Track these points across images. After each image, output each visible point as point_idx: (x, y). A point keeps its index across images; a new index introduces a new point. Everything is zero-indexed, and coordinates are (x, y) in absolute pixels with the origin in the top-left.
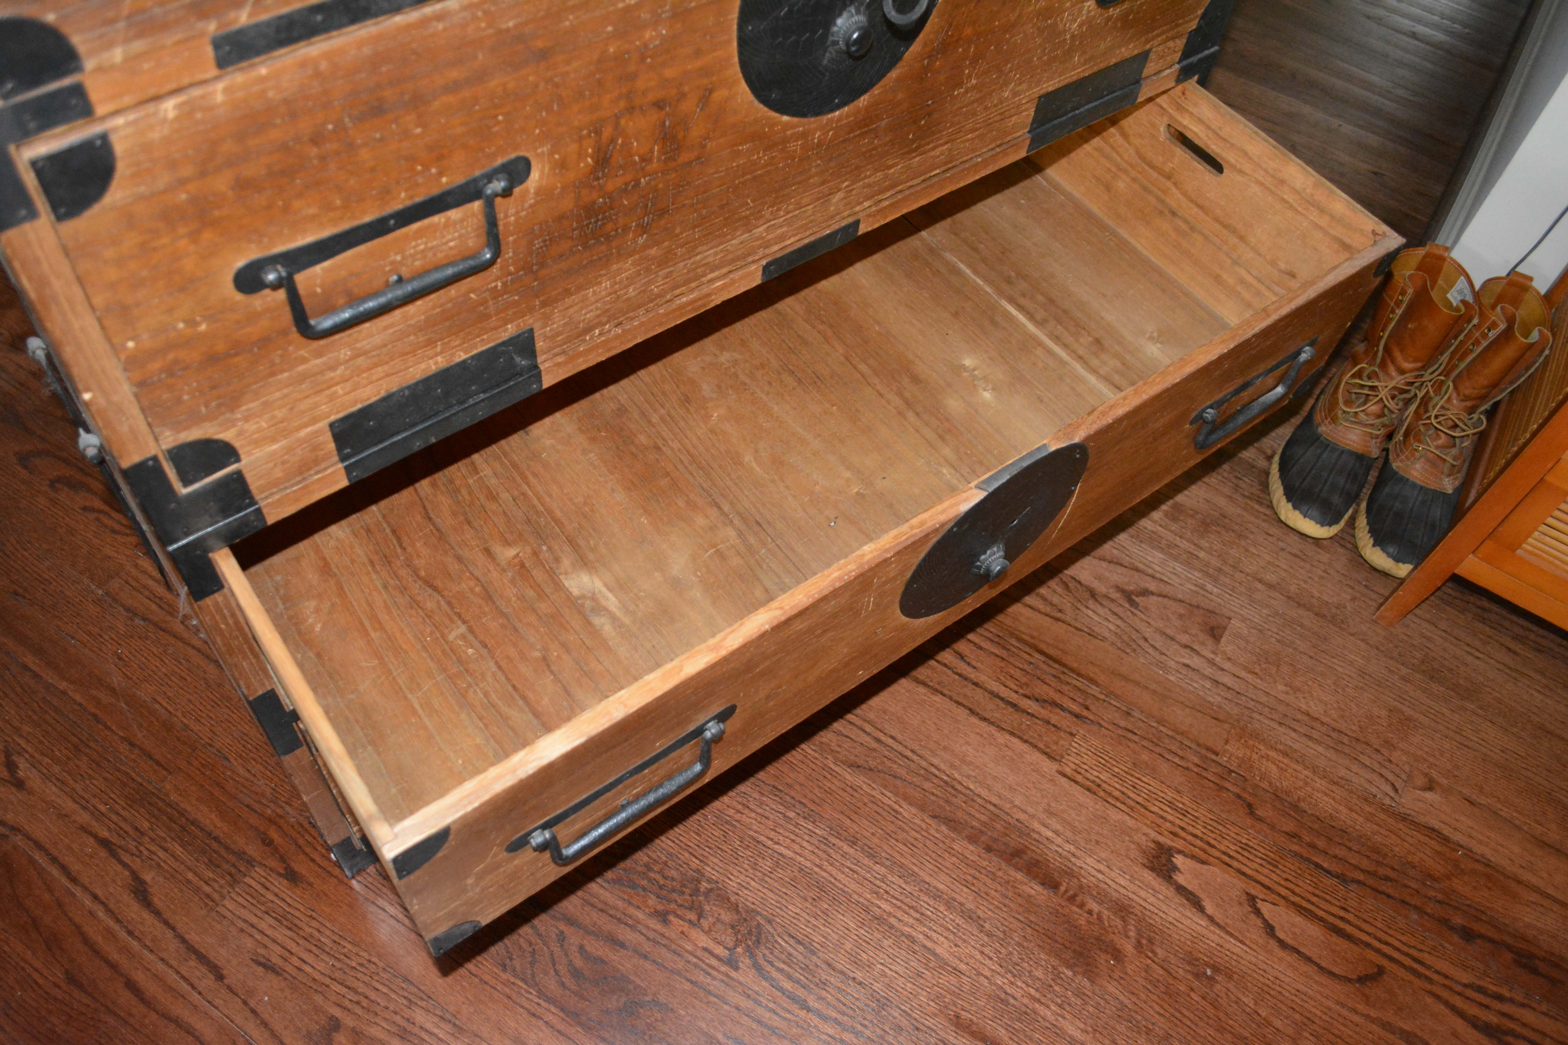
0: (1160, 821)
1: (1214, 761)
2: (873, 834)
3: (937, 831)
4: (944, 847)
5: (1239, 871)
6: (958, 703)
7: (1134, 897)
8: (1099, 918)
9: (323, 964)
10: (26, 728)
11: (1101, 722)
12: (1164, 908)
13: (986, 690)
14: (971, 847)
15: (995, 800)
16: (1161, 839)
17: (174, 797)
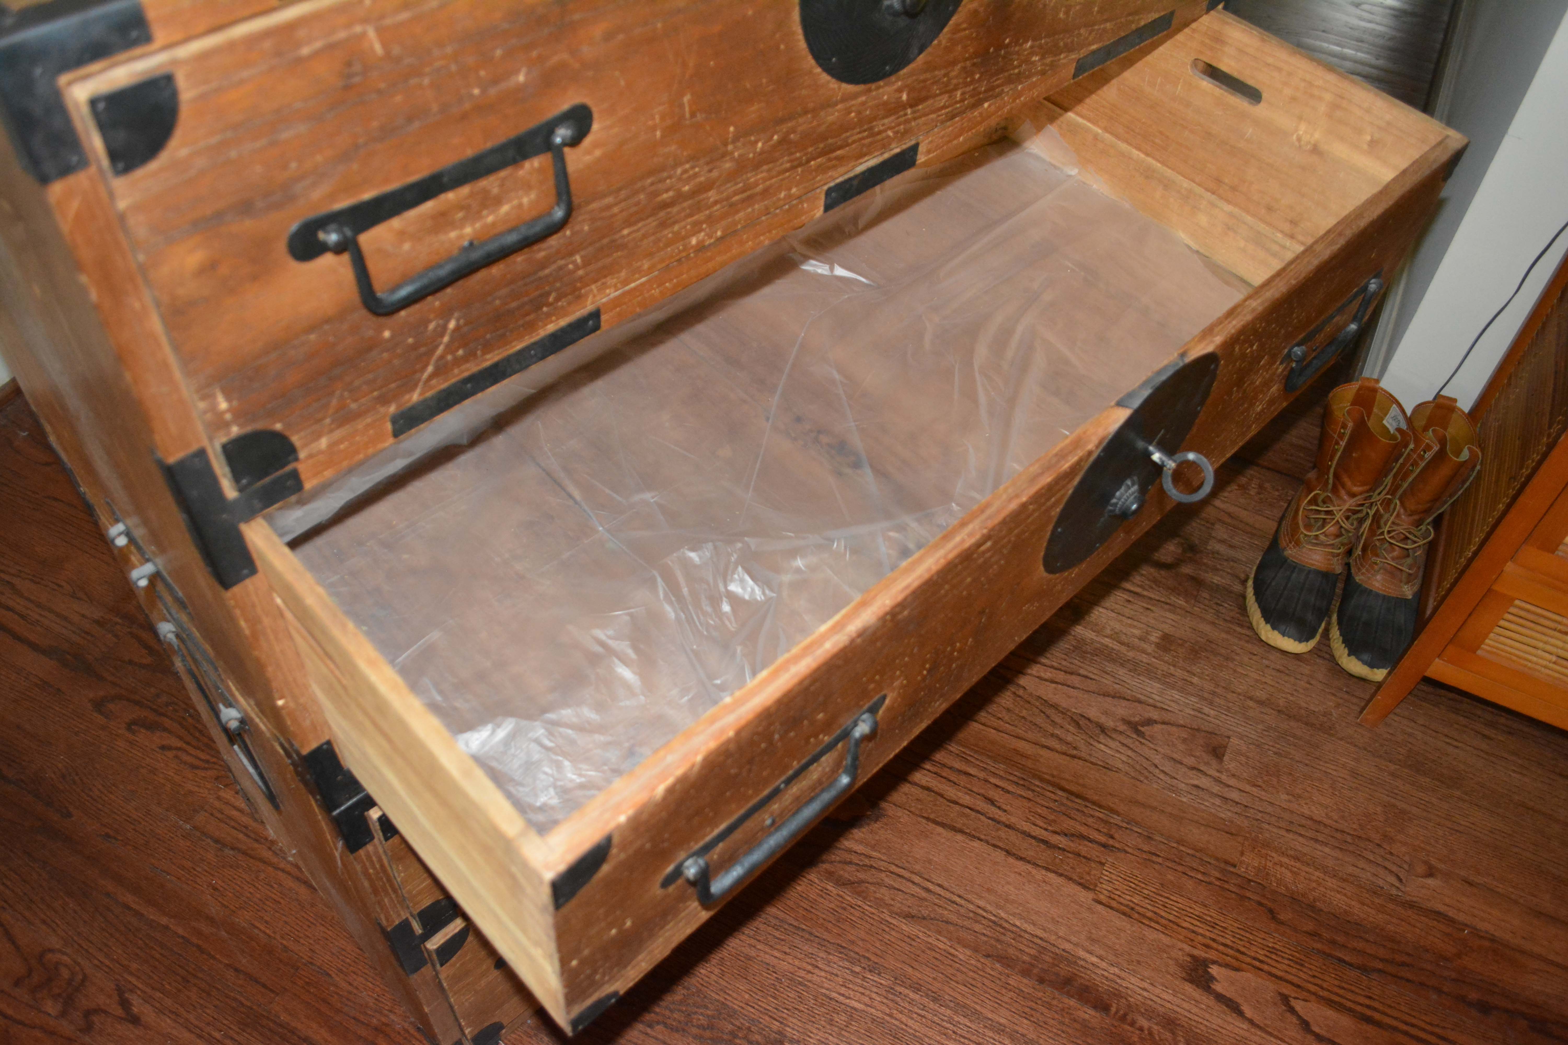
0: (1192, 936)
1: (1232, 872)
2: (934, 979)
3: (992, 969)
4: (1001, 984)
5: (1270, 974)
6: (994, 846)
7: (1179, 1010)
8: (1151, 1033)
10: (134, 966)
11: (1126, 848)
12: (1207, 1016)
13: (1017, 830)
14: (1025, 981)
15: (1039, 933)
16: (1196, 952)
17: (284, 1017)
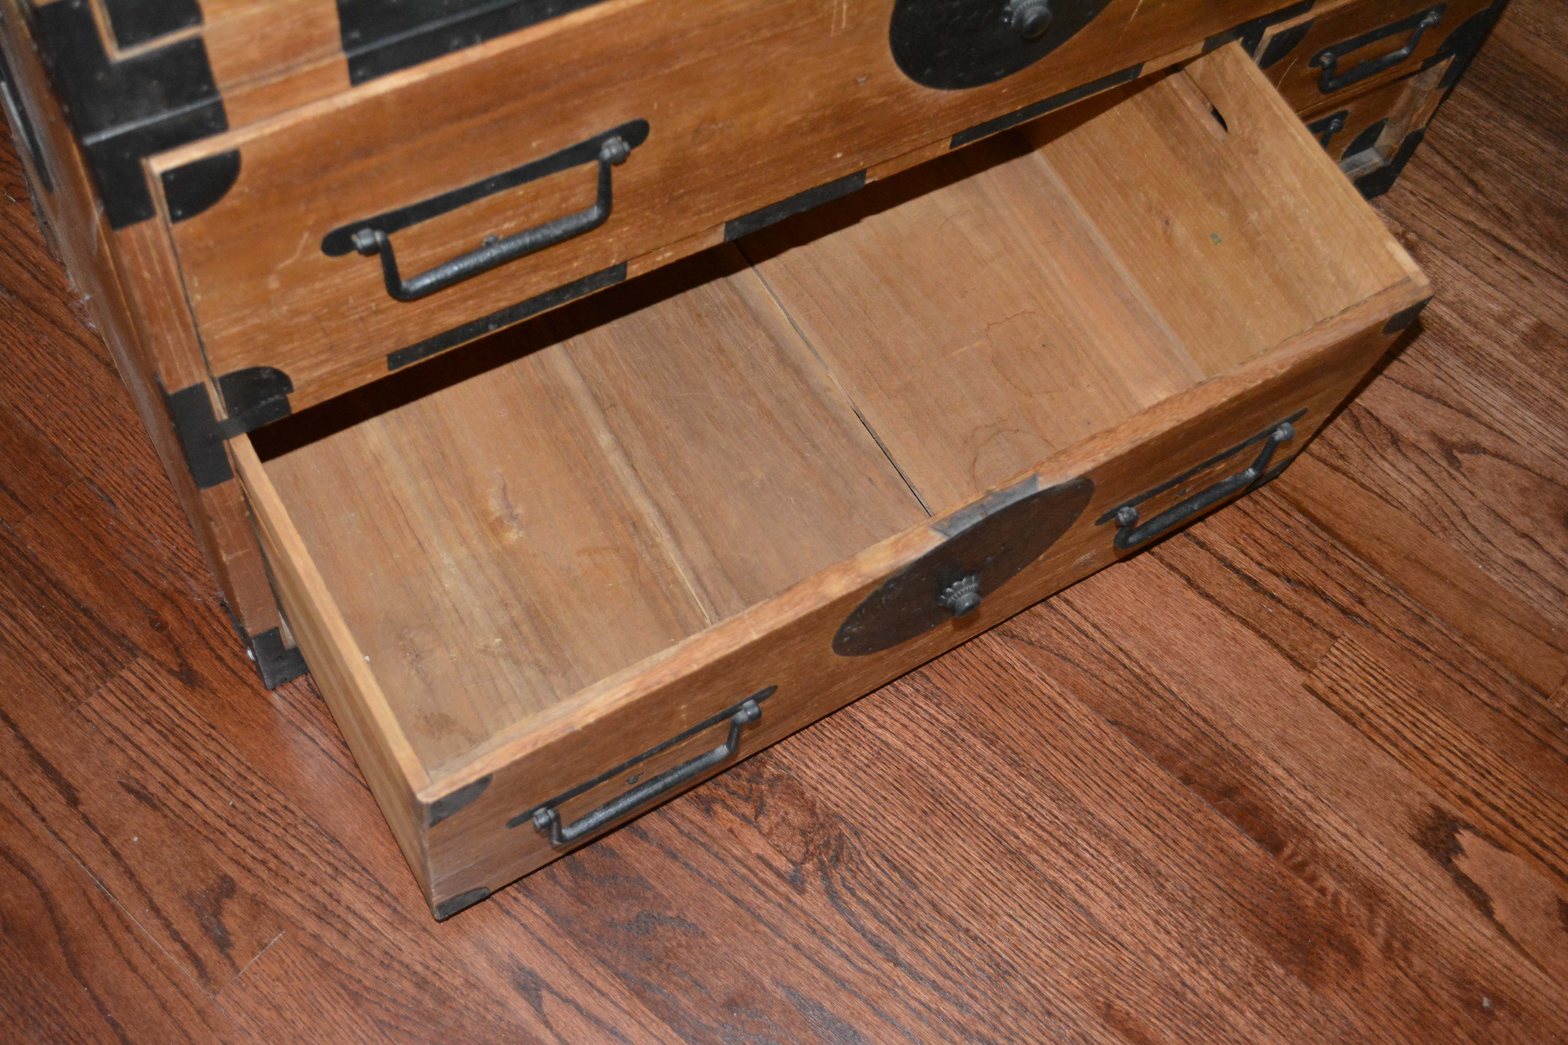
0: (1444, 779)
1: (1539, 705)
2: (1021, 734)
3: (1115, 743)
4: (1122, 767)
5: (1553, 868)
6: (1172, 567)
7: (1391, 880)
8: (1336, 901)
9: (219, 803)
11: (1380, 625)
12: (1433, 902)
13: (1215, 554)
14: (1161, 773)
15: (1205, 712)
16: (1444, 805)
17: (32, 546)
